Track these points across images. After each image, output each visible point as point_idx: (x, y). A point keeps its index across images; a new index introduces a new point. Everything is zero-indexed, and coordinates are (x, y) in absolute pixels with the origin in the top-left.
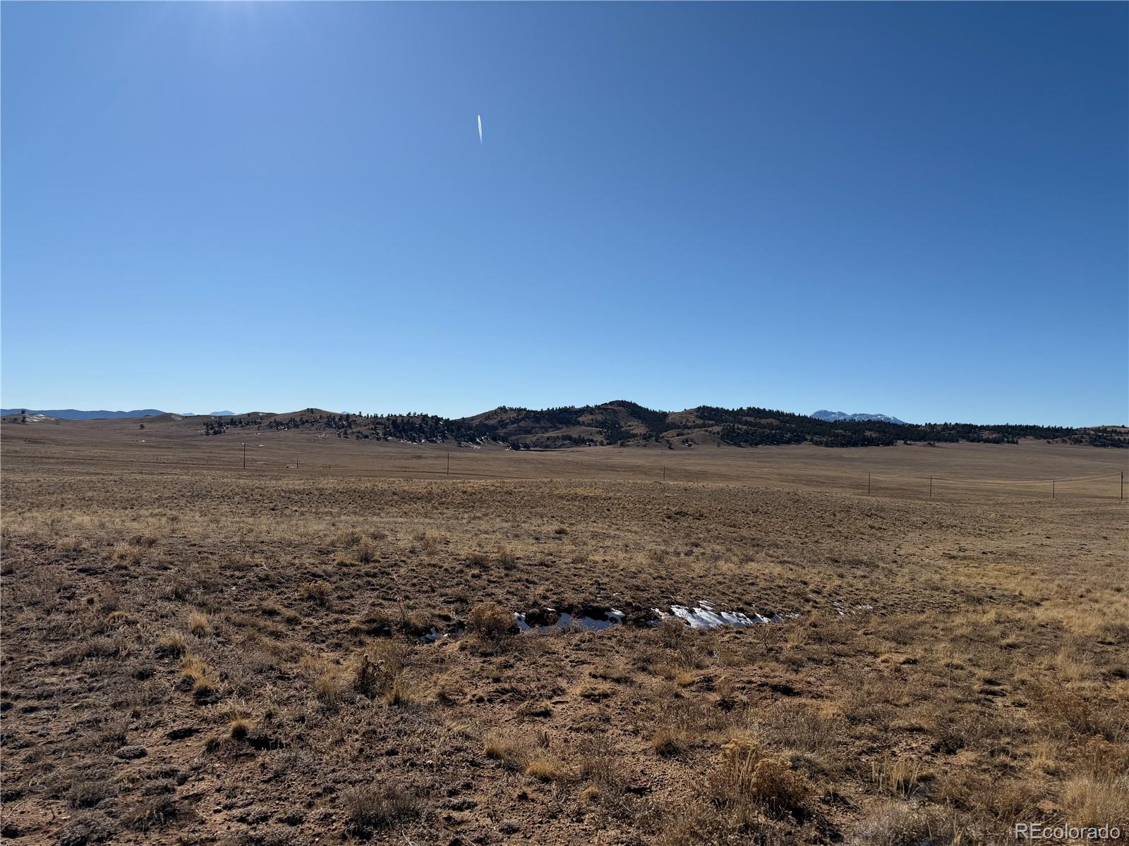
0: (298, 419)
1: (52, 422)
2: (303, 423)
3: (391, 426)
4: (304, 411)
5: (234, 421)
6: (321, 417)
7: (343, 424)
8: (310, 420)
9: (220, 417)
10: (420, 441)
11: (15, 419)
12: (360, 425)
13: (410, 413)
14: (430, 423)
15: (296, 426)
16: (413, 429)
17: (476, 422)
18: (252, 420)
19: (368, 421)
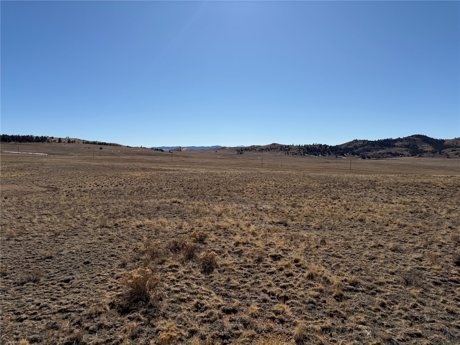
0: (269, 148)
1: (189, 151)
2: (271, 149)
3: (306, 150)
4: (271, 144)
5: (247, 149)
6: (278, 147)
7: (286, 149)
8: (274, 148)
9: (242, 148)
10: (319, 155)
11: (178, 150)
12: (293, 149)
13: (314, 144)
14: (323, 148)
15: (269, 150)
16: (316, 150)
17: (343, 147)
18: (253, 149)
19: (296, 148)
